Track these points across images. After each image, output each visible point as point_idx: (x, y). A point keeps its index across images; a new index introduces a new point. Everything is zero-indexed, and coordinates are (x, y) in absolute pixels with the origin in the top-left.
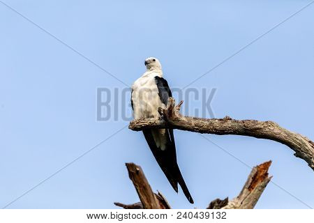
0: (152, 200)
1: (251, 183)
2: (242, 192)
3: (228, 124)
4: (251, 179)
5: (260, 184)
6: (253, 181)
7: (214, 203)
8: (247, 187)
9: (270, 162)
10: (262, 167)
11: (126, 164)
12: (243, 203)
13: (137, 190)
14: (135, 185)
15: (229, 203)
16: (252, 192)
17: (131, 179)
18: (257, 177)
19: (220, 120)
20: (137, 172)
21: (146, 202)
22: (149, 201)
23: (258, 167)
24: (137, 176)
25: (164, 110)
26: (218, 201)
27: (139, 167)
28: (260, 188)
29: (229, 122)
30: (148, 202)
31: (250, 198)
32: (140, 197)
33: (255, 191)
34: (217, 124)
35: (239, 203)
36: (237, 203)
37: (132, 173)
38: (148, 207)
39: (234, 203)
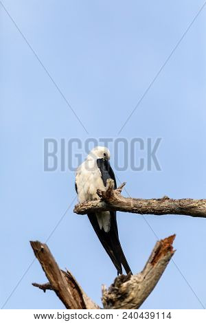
0: (59, 278)
1: (154, 258)
2: (145, 267)
4: (154, 254)
5: (163, 258)
6: (156, 255)
8: (150, 261)
9: (174, 235)
10: (166, 241)
11: (31, 242)
12: (146, 278)
13: (43, 268)
14: (41, 264)
15: (132, 278)
16: (155, 266)
18: (161, 251)
20: (42, 249)
21: (53, 280)
22: (56, 279)
23: (162, 241)
24: (42, 254)
27: (45, 245)
28: (163, 262)
31: (152, 273)
33: (157, 265)
35: (142, 278)
36: (140, 278)
37: (37, 251)
38: (55, 284)
39: (137, 279)
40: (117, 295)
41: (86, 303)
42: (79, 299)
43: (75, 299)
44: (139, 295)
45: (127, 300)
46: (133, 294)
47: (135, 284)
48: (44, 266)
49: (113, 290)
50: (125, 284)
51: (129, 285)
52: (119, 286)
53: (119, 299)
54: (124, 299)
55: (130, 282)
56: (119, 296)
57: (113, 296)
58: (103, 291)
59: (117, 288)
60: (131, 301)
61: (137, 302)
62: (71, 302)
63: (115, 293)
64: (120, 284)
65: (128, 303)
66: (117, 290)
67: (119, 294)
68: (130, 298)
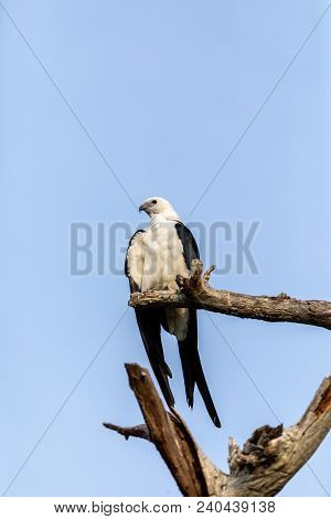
0: (164, 423)
1: (320, 404)
2: (305, 417)
3: (285, 306)
4: (320, 398)
6: (322, 400)
7: (261, 432)
8: (313, 408)
11: (126, 365)
12: (307, 434)
13: (141, 407)
14: (138, 398)
15: (284, 434)
16: (321, 417)
17: (132, 389)
18: (330, 395)
19: (273, 298)
20: (143, 377)
21: (154, 426)
22: (159, 425)
24: (141, 385)
25: (185, 280)
26: (267, 429)
29: (287, 302)
30: (157, 425)
31: (316, 427)
32: (145, 417)
33: (325, 416)
34: (267, 306)
35: (300, 434)
36: (296, 433)
37: (135, 379)
38: (156, 432)
39: (292, 435)
40: (260, 458)
41: (202, 465)
42: (189, 457)
43: (185, 456)
44: (294, 461)
45: (276, 466)
46: (285, 457)
47: (290, 442)
48: (143, 403)
49: (253, 449)
50: (274, 442)
51: (280, 443)
52: (265, 444)
53: (262, 464)
54: (270, 465)
55: (280, 438)
56: (263, 460)
57: (252, 458)
58: (231, 448)
59: (261, 447)
60: (281, 469)
61: (289, 471)
62: (179, 462)
63: (257, 454)
64: (267, 442)
65: (277, 470)
66: (262, 450)
67: (264, 456)
68: (281, 464)
